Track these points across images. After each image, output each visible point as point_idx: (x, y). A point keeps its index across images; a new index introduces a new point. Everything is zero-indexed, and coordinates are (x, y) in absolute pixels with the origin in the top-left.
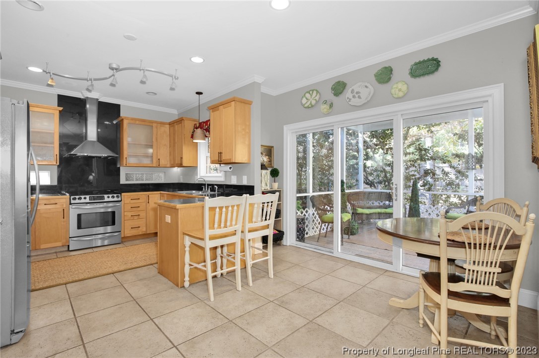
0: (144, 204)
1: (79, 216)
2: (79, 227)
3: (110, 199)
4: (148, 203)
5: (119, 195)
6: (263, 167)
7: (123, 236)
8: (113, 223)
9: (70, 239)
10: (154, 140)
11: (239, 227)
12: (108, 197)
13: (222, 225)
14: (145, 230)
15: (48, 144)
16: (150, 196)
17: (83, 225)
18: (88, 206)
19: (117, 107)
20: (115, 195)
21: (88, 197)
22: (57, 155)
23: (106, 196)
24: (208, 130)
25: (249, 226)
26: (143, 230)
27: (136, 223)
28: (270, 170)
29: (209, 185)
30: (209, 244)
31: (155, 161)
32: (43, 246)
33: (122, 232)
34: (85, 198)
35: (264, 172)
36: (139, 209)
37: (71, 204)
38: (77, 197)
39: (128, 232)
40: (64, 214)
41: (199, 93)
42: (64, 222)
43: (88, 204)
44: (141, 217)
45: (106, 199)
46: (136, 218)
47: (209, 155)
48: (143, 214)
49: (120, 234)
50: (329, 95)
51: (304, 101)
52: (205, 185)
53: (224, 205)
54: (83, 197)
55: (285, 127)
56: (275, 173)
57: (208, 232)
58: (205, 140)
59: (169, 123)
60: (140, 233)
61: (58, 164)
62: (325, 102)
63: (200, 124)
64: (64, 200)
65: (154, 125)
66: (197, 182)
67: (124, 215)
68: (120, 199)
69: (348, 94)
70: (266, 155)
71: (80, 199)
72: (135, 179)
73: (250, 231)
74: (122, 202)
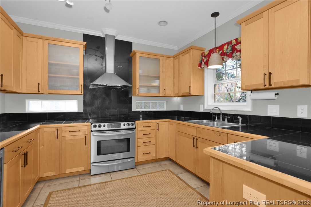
0: (154, 131)
1: (99, 143)
2: (99, 153)
3: (126, 127)
4: (158, 130)
5: (134, 123)
7: (136, 161)
8: (128, 150)
9: (91, 164)
10: (161, 72)
12: (124, 125)
14: (155, 156)
15: (75, 76)
16: (159, 123)
17: (102, 152)
18: (107, 134)
19: (130, 44)
20: (130, 123)
21: (106, 124)
22: (81, 85)
23: (122, 124)
26: (153, 156)
27: (147, 149)
31: (161, 90)
32: (68, 171)
33: (136, 157)
34: (104, 126)
36: (150, 136)
37: (92, 131)
38: (97, 124)
39: (140, 158)
40: (87, 141)
41: (215, 15)
42: (86, 148)
43: (107, 132)
44: (152, 143)
45: (123, 127)
46: (147, 144)
48: (153, 141)
49: (134, 160)
54: (102, 124)
59: (173, 56)
60: (151, 159)
61: (83, 93)
64: (86, 128)
65: (161, 58)
67: (137, 142)
68: (134, 127)
71: (100, 126)
72: (143, 107)
74: (136, 129)
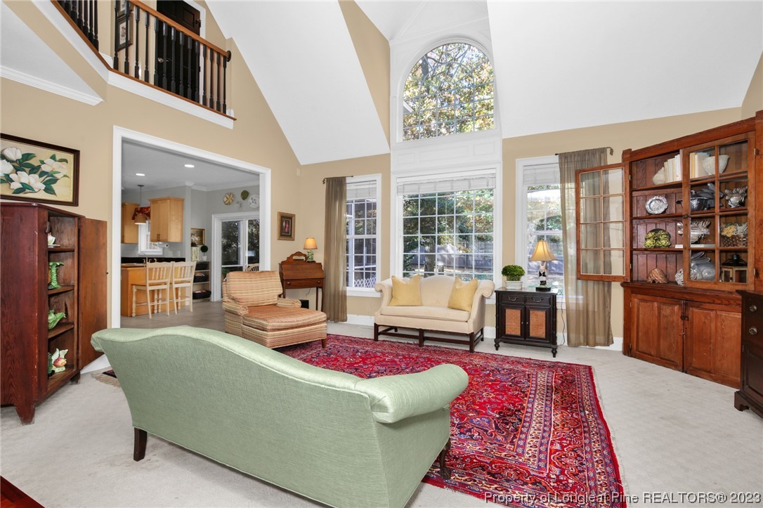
6: (193, 245)
11: (168, 280)
13: (157, 278)
24: (149, 215)
25: (174, 280)
28: (200, 246)
29: (149, 258)
30: (149, 288)
35: (194, 248)
41: (141, 186)
47: (149, 233)
50: (239, 198)
51: (225, 199)
52: (145, 258)
53: (158, 267)
55: (213, 216)
56: (204, 249)
57: (148, 282)
58: (145, 222)
62: (238, 203)
63: (142, 208)
66: (137, 256)
69: (249, 200)
70: (197, 236)
73: (176, 283)
